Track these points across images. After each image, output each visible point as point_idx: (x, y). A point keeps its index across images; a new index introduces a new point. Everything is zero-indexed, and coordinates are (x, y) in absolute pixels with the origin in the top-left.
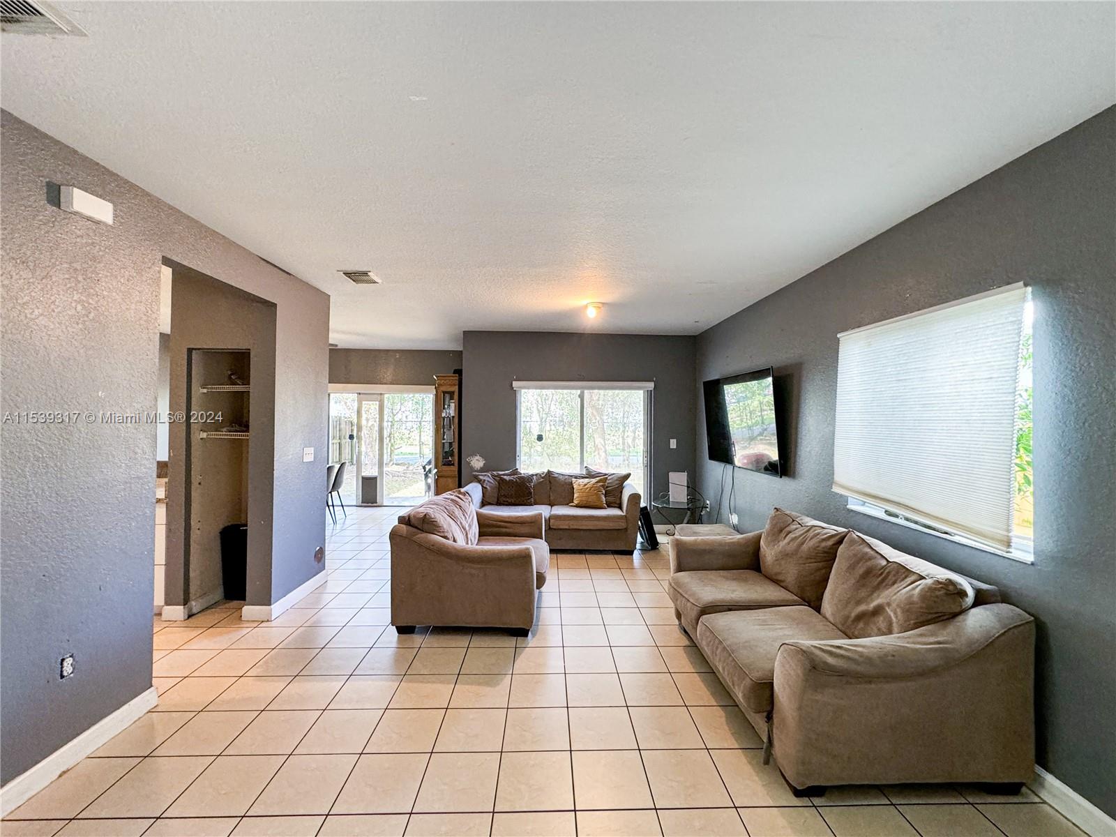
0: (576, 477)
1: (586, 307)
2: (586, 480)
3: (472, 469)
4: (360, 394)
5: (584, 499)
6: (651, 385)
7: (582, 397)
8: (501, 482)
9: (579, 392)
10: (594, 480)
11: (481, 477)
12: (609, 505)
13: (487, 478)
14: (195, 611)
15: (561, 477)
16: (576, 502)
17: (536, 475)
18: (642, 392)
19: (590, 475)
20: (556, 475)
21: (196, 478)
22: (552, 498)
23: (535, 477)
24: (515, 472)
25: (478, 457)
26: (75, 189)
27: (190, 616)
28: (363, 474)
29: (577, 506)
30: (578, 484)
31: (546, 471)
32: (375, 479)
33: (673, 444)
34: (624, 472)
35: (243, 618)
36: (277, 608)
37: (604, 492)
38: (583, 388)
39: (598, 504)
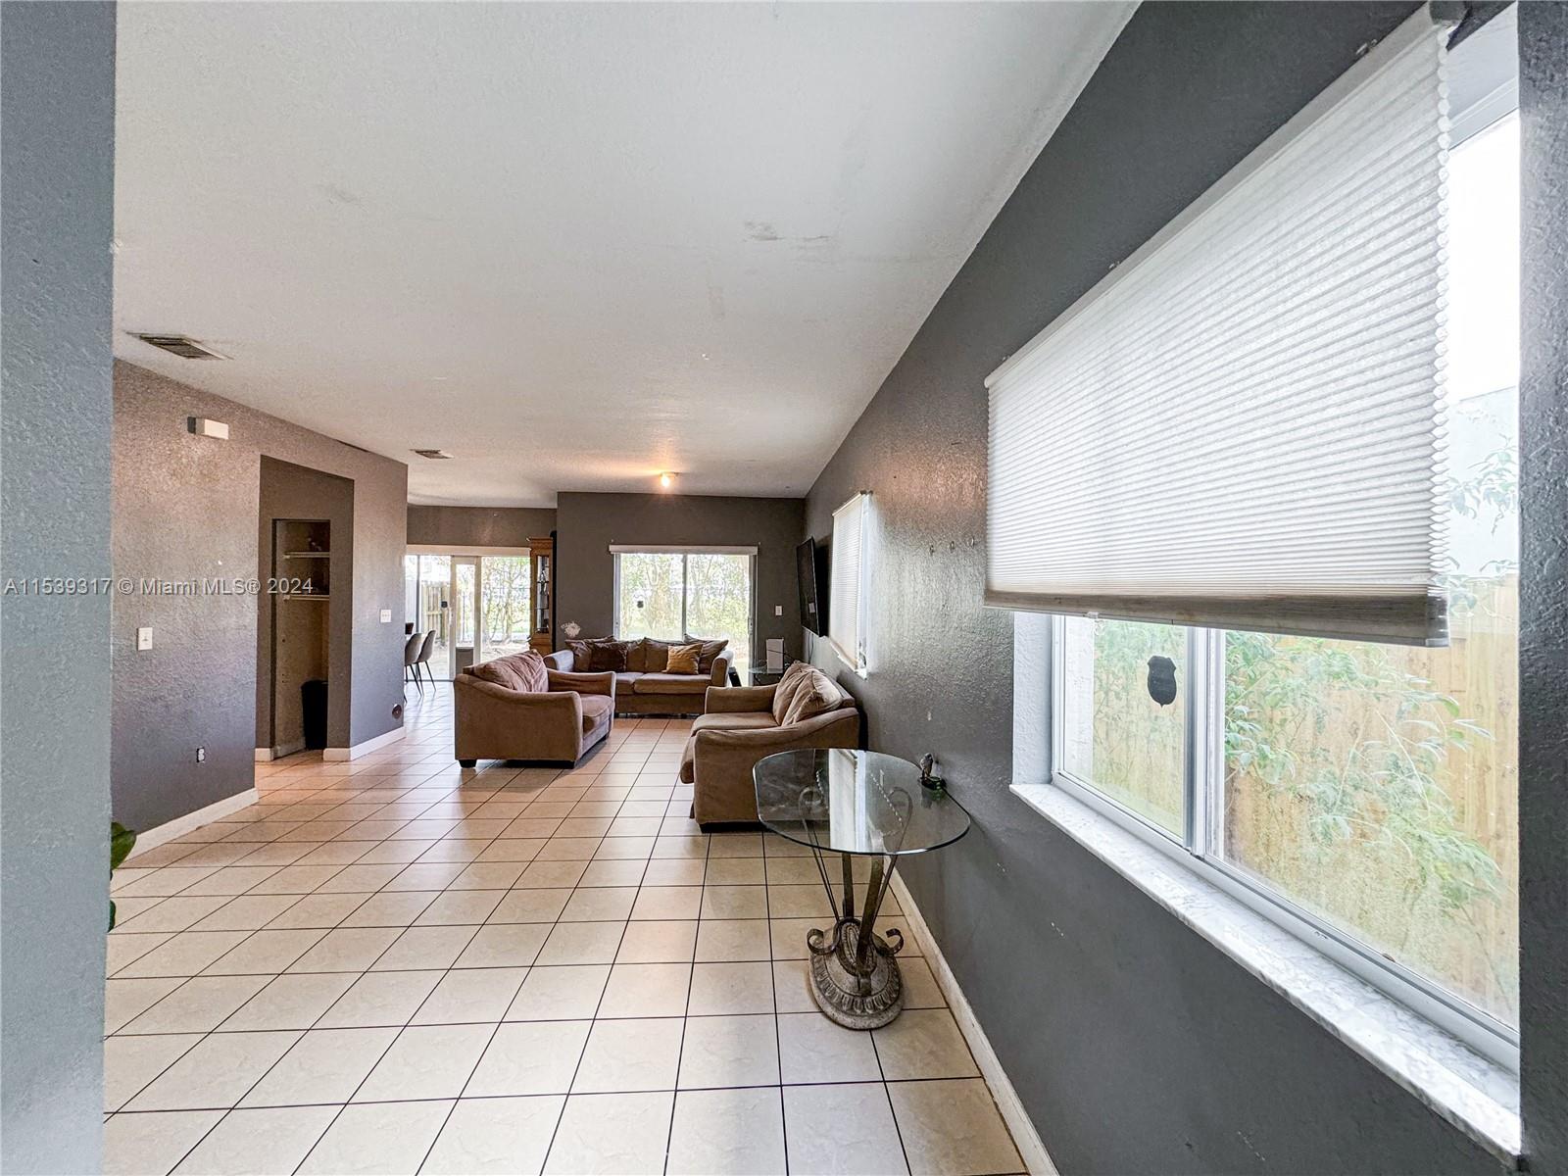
0: (673, 645)
1: (661, 475)
2: (682, 647)
3: (567, 637)
4: (453, 556)
5: (676, 665)
6: (755, 550)
7: (685, 561)
8: (595, 650)
9: (681, 556)
10: (688, 647)
11: (574, 645)
12: (701, 672)
13: (582, 645)
14: (280, 754)
15: (658, 644)
16: (668, 668)
17: (632, 643)
18: (747, 557)
19: (688, 641)
20: (652, 643)
21: (280, 636)
22: (646, 666)
23: (630, 645)
24: (611, 639)
25: (573, 624)
26: (206, 421)
27: (276, 758)
28: (458, 645)
29: (669, 673)
30: (672, 651)
31: (642, 638)
32: (471, 651)
33: (779, 610)
34: (722, 639)
35: (325, 759)
36: (356, 751)
37: (698, 659)
38: (685, 553)
39: (689, 670)
